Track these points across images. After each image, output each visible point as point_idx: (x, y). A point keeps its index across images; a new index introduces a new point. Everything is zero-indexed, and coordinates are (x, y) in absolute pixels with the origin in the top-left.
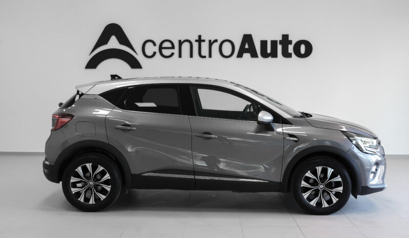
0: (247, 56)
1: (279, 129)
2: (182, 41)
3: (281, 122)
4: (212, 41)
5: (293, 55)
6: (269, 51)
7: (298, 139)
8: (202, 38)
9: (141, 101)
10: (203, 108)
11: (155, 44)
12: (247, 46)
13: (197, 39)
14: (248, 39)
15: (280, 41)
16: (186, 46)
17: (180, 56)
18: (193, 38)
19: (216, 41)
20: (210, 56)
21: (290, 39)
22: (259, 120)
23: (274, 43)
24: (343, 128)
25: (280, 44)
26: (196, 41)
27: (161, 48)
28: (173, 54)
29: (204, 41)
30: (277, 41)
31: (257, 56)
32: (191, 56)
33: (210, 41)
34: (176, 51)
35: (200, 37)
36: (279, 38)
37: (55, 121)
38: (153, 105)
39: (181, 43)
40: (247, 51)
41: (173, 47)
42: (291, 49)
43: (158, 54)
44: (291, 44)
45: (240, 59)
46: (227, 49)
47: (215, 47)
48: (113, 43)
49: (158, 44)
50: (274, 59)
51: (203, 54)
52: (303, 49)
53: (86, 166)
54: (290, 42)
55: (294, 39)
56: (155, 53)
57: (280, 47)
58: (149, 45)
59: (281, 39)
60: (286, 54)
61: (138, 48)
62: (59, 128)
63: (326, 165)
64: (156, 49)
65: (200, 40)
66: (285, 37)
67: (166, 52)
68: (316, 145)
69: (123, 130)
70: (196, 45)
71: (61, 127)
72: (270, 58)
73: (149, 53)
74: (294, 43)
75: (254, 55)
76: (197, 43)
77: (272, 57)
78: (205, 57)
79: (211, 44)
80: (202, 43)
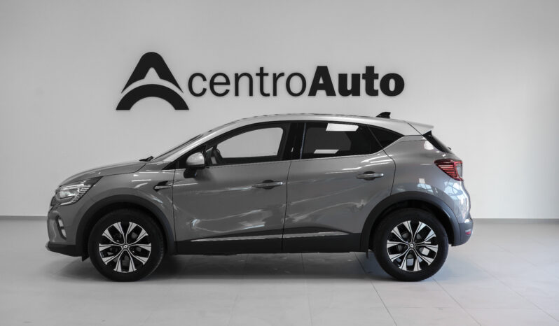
0: (321, 93)
2: (239, 75)
4: (277, 75)
5: (380, 92)
6: (349, 87)
8: (265, 72)
11: (204, 79)
12: (321, 82)
13: (259, 72)
14: (322, 72)
15: (363, 74)
16: (244, 82)
17: (237, 94)
18: (253, 71)
19: (282, 74)
20: (275, 94)
21: (375, 73)
23: (356, 78)
25: (363, 78)
26: (257, 74)
27: (212, 84)
28: (227, 91)
29: (267, 74)
30: (359, 75)
31: (333, 94)
32: (251, 94)
33: (275, 75)
34: (232, 87)
35: (262, 69)
36: (362, 71)
39: (237, 77)
40: (321, 87)
41: (228, 83)
42: (377, 85)
43: (209, 91)
44: (377, 78)
45: (312, 98)
46: (296, 84)
47: (282, 82)
48: (152, 77)
49: (209, 79)
50: (356, 98)
51: (266, 91)
52: (392, 85)
54: (376, 76)
55: (381, 72)
56: (204, 90)
57: (363, 83)
58: (197, 80)
59: (364, 72)
60: (371, 92)
61: (183, 83)
64: (207, 85)
65: (262, 74)
66: (370, 69)
67: (219, 89)
70: (256, 80)
72: (351, 96)
74: (380, 77)
75: (330, 92)
76: (258, 78)
77: (353, 95)
78: (268, 95)
79: (276, 78)
80: (265, 78)
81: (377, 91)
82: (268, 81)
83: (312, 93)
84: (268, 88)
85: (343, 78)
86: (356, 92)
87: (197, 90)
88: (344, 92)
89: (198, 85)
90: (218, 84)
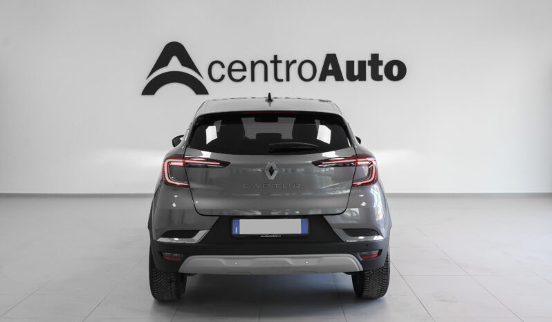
0: (330, 79)
2: (255, 62)
4: (290, 62)
5: (384, 77)
6: (356, 73)
8: (279, 59)
11: (223, 66)
12: (330, 68)
13: (273, 59)
14: (331, 59)
15: (369, 62)
16: (259, 69)
17: (253, 79)
18: (268, 59)
19: (294, 62)
20: (288, 79)
21: (380, 59)
23: (362, 64)
25: (369, 65)
26: (272, 62)
27: (230, 70)
28: (244, 77)
29: (280, 62)
30: (365, 61)
31: (342, 79)
32: (266, 79)
33: (287, 62)
34: (248, 74)
35: (276, 57)
36: (368, 58)
39: (253, 64)
40: (330, 73)
41: (244, 69)
42: (381, 71)
43: (227, 77)
44: (382, 65)
45: (322, 82)
46: (307, 71)
47: (294, 68)
48: (175, 65)
49: (227, 65)
50: (362, 83)
51: (279, 77)
52: (395, 70)
54: (381, 63)
55: (385, 58)
56: (223, 77)
57: (368, 69)
58: (216, 68)
59: (370, 59)
60: (376, 77)
64: (225, 71)
65: (276, 61)
66: (375, 57)
67: (237, 75)
70: (271, 67)
72: (357, 81)
73: (216, 77)
74: (385, 63)
75: (339, 78)
76: (273, 65)
77: (360, 80)
78: (282, 80)
79: (288, 65)
80: (279, 65)
81: (382, 76)
82: (282, 68)
83: (322, 78)
84: (282, 74)
85: (350, 64)
86: (362, 77)
87: (216, 76)
88: (351, 77)
89: (218, 71)
90: (235, 70)
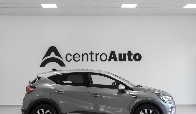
0: (112, 60)
1: (128, 92)
2: (83, 54)
3: (129, 89)
4: (97, 54)
5: (133, 60)
6: (122, 58)
7: (136, 97)
8: (92, 53)
9: (66, 81)
10: (94, 84)
11: (71, 56)
12: (112, 56)
13: (90, 53)
14: (113, 53)
15: (127, 54)
16: (85, 56)
17: (83, 61)
18: (89, 53)
19: (99, 54)
20: (96, 61)
21: (131, 53)
22: (119, 88)
23: (125, 55)
24: (156, 92)
25: (127, 55)
26: (90, 54)
27: (74, 57)
28: (79, 60)
29: (93, 54)
30: (126, 54)
32: (88, 61)
33: (96, 54)
34: (81, 58)
35: (91, 52)
36: (127, 53)
37: (28, 90)
38: (71, 82)
39: (83, 55)
40: (112, 58)
41: (79, 57)
42: (132, 57)
43: (73, 60)
46: (104, 57)
47: (98, 56)
48: (53, 55)
49: (73, 55)
50: (125, 62)
51: (93, 60)
52: (137, 57)
53: (41, 110)
54: (132, 54)
55: (133, 53)
56: (71, 60)
57: (127, 57)
58: (69, 56)
60: (130, 60)
62: (29, 93)
63: (149, 108)
64: (72, 58)
65: (91, 54)
66: (129, 52)
67: (76, 59)
68: (145, 99)
69: (58, 93)
70: (90, 56)
71: (30, 92)
72: (123, 61)
74: (133, 55)
75: (116, 60)
76: (90, 55)
77: (124, 61)
78: (94, 61)
79: (96, 55)
80: (93, 55)
81: (132, 59)
82: (94, 56)
83: (109, 60)
84: (94, 59)
85: (120, 55)
86: (125, 60)
87: (69, 59)
88: (121, 60)
89: (69, 58)
90: (76, 57)
